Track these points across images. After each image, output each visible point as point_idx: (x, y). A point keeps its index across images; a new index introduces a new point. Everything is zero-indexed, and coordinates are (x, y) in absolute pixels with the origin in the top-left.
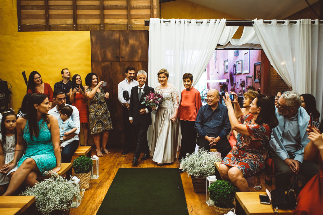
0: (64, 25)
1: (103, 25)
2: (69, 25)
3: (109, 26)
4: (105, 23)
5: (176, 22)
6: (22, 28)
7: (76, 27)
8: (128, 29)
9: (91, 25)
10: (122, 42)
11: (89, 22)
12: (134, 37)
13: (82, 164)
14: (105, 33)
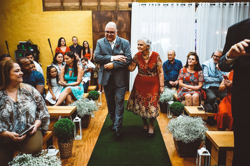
0: (73, 7)
1: (99, 6)
2: (77, 7)
3: (104, 7)
4: (101, 5)
5: (150, 5)
6: (45, 9)
7: (81, 8)
8: (116, 9)
9: (92, 6)
10: (113, 18)
11: (90, 4)
12: (121, 15)
13: (93, 95)
14: (102, 13)
